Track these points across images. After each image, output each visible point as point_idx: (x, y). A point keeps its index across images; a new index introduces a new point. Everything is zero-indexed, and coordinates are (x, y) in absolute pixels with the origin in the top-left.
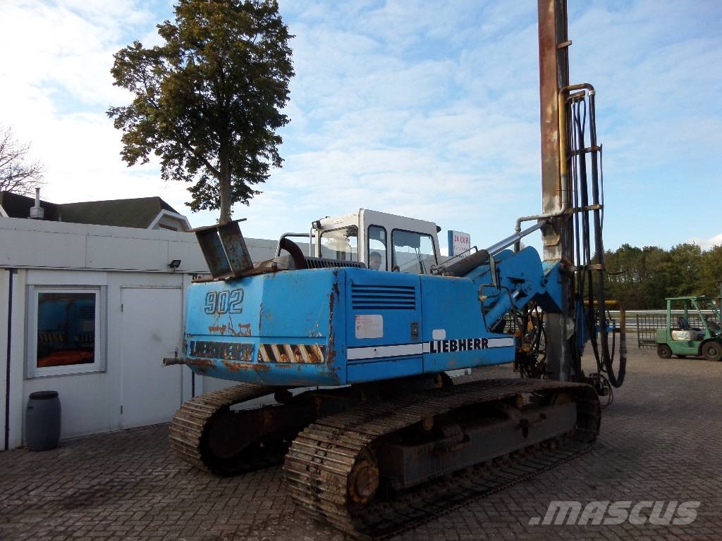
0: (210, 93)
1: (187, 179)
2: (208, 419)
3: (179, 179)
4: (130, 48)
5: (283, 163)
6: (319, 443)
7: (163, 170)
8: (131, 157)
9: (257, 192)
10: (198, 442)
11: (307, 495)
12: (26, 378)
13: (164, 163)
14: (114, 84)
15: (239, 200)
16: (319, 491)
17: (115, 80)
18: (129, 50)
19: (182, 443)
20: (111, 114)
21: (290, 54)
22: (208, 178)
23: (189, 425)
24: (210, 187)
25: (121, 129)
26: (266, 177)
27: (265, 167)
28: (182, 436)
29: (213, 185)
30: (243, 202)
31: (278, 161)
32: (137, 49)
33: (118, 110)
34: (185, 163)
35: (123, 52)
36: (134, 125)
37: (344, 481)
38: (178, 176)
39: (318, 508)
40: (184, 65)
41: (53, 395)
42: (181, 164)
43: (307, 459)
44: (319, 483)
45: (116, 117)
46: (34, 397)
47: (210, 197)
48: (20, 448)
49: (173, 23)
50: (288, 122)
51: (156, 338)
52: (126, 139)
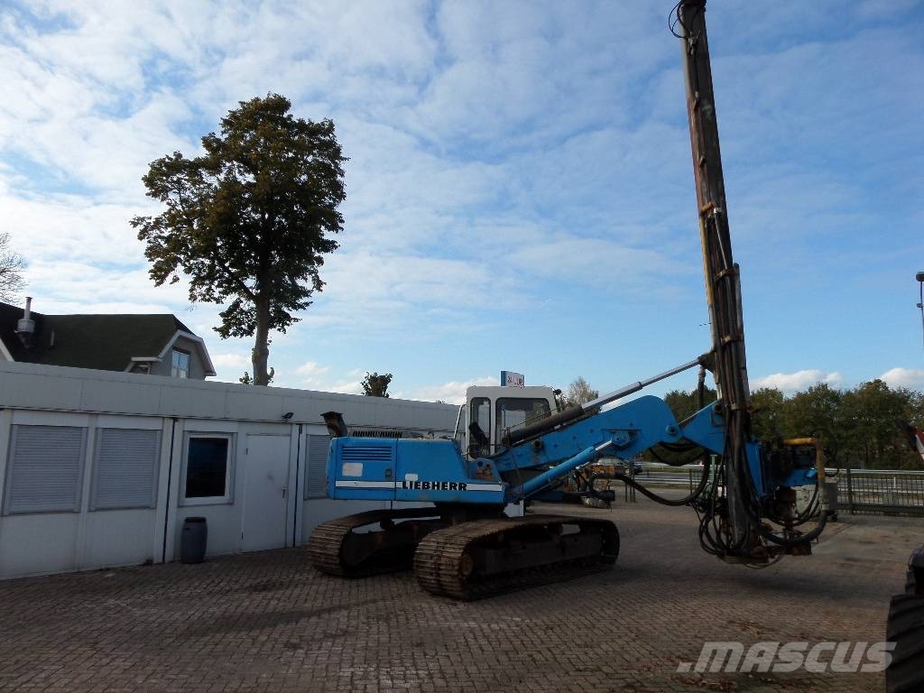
0: (250, 209)
1: (218, 301)
2: (344, 535)
3: (209, 300)
4: (170, 159)
5: (323, 287)
6: (438, 543)
7: (191, 290)
8: (159, 274)
9: (295, 319)
10: (337, 551)
11: (431, 574)
12: (179, 507)
13: (194, 283)
14: (148, 194)
15: (275, 327)
16: (440, 569)
17: (148, 190)
18: (167, 160)
19: (321, 554)
20: (135, 224)
21: (342, 175)
22: (242, 302)
23: (328, 540)
24: (242, 311)
25: (146, 240)
26: (307, 304)
27: (306, 293)
28: (321, 548)
29: (246, 308)
30: (279, 330)
31: (319, 284)
32: (176, 159)
33: (143, 219)
34: (216, 283)
35: (162, 161)
36: (160, 237)
37: (456, 562)
38: (207, 297)
39: (439, 581)
40: (222, 176)
41: (202, 520)
42: (212, 283)
43: (432, 552)
44: (440, 564)
45: (141, 227)
46: (188, 520)
47: (241, 323)
48: (172, 562)
49: (218, 136)
50: (336, 247)
51: (270, 477)
52: (151, 253)
